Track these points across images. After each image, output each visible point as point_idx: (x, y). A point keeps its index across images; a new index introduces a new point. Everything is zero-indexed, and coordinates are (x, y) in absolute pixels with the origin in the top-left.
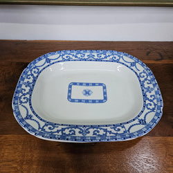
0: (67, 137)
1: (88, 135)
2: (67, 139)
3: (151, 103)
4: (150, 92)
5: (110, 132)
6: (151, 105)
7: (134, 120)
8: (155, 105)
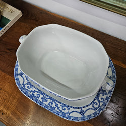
0: (33, 98)
1: (45, 103)
2: (33, 99)
3: (98, 103)
4: (103, 95)
5: (59, 108)
6: (97, 104)
7: (78, 108)
8: (99, 106)
